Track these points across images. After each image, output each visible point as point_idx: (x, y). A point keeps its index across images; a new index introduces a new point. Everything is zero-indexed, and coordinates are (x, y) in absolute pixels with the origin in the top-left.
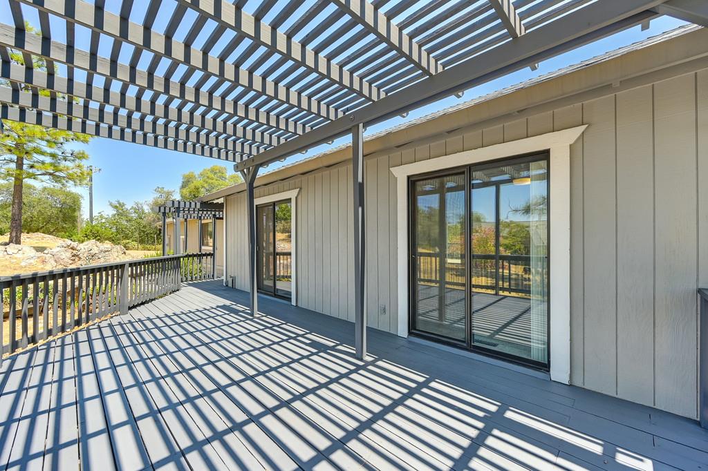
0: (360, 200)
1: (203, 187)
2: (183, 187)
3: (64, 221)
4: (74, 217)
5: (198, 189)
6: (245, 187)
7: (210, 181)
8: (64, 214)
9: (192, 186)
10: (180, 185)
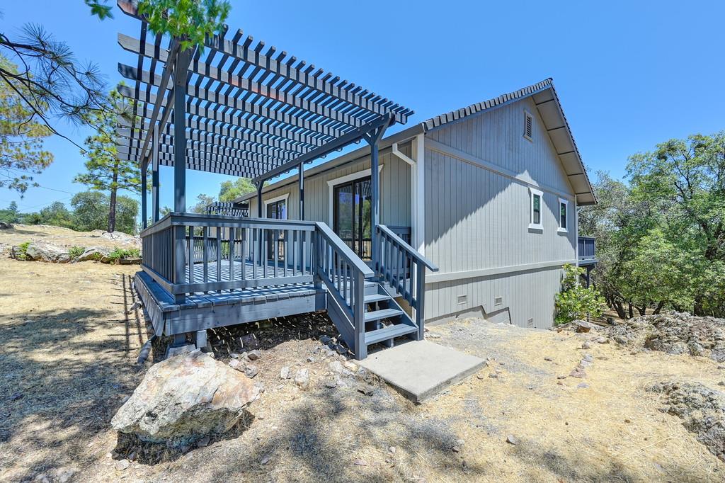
0: (302, 198)
1: (238, 194)
2: (222, 194)
3: (126, 224)
4: (133, 220)
5: (234, 195)
6: (257, 194)
7: (245, 189)
8: (125, 218)
9: (229, 193)
10: (219, 192)
